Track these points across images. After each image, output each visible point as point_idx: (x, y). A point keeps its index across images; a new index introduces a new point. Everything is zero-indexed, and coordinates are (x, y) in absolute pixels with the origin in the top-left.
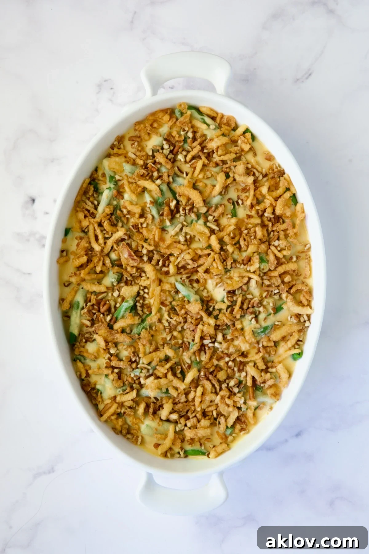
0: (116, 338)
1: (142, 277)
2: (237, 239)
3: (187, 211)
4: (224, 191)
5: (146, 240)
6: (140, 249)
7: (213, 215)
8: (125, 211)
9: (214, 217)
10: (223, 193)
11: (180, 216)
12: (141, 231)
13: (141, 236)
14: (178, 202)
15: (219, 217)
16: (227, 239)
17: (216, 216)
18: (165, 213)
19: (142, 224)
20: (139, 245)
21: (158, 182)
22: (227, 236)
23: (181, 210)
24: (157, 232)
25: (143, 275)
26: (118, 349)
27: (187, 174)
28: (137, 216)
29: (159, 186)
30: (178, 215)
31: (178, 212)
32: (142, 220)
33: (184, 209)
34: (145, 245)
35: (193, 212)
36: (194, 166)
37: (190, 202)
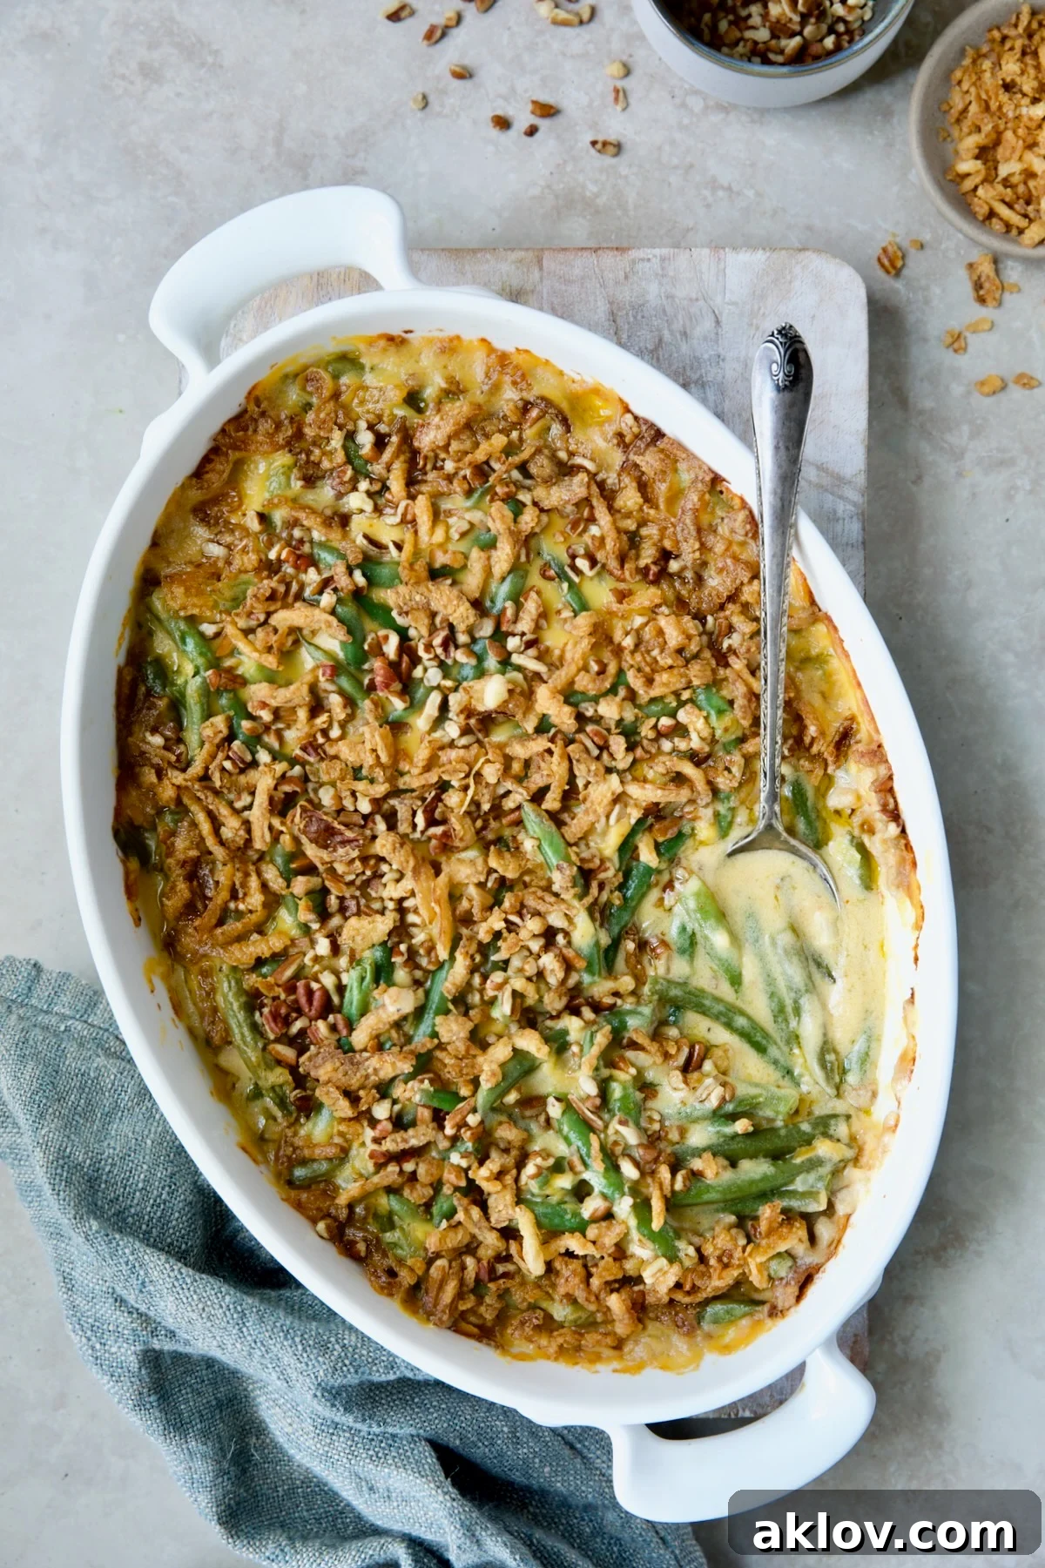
0: (370, 1071)
1: (382, 876)
2: (612, 668)
3: (439, 651)
4: (523, 552)
5: (356, 773)
6: (348, 803)
7: (516, 631)
8: (266, 716)
9: (523, 634)
10: (523, 559)
11: (425, 670)
12: (331, 751)
13: (338, 765)
14: (403, 633)
15: (537, 628)
16: (584, 683)
17: (526, 630)
18: (379, 680)
19: (325, 732)
20: (343, 795)
21: (327, 599)
22: (583, 673)
23: (421, 652)
24: (378, 738)
25: (384, 868)
26: (395, 1102)
27: (399, 547)
28: (302, 714)
29: (333, 612)
30: (418, 672)
31: (415, 661)
32: (321, 720)
33: (429, 647)
34: (360, 786)
35: (457, 647)
36: (409, 517)
37: (438, 620)
